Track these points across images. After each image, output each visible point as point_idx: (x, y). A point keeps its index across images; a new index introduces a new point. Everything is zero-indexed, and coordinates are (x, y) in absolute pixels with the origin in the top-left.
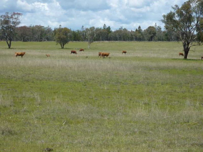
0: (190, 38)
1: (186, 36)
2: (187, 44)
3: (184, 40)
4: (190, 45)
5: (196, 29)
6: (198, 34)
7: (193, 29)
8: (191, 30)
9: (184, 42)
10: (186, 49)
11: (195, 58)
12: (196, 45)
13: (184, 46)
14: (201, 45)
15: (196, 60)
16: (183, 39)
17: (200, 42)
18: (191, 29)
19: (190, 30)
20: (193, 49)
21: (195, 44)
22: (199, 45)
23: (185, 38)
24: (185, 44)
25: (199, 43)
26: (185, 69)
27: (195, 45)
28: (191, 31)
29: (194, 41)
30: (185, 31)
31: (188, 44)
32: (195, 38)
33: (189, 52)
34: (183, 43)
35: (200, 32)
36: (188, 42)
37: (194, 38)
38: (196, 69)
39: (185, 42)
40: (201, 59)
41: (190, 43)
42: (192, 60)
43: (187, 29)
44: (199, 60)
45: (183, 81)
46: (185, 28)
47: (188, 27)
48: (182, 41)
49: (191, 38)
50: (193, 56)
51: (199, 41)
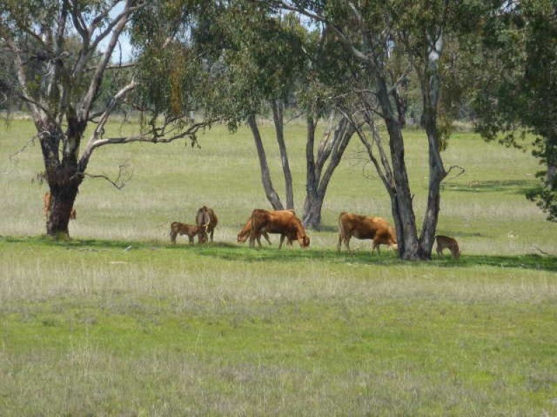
0: (91, 90)
1: (63, 74)
2: (65, 129)
3: (42, 102)
4: (87, 141)
5: (129, 24)
6: (145, 63)
7: (111, 26)
8: (97, 32)
9: (43, 116)
10: (61, 167)
11: (128, 234)
12: (132, 140)
13: (49, 145)
14: (167, 137)
15: (136, 246)
16: (37, 93)
17: (161, 118)
18: (97, 22)
19: (85, 34)
20: (113, 171)
21: (123, 135)
22: (155, 141)
23: (55, 91)
24: (56, 130)
25: (152, 123)
26: (58, 311)
27: (122, 141)
28: (93, 38)
29: (114, 107)
30: (50, 38)
31: (77, 129)
32: (121, 92)
33: (80, 188)
34: (39, 125)
35: (159, 45)
36: (72, 121)
37: (114, 88)
38: (136, 311)
39: (51, 118)
40: (164, 234)
41: (91, 127)
42: (107, 244)
43: (70, 23)
44: (156, 244)
45: (51, 401)
46: (50, 19)
47: (76, 14)
48: (30, 110)
49: (97, 89)
50: (109, 219)
51: (155, 114)
